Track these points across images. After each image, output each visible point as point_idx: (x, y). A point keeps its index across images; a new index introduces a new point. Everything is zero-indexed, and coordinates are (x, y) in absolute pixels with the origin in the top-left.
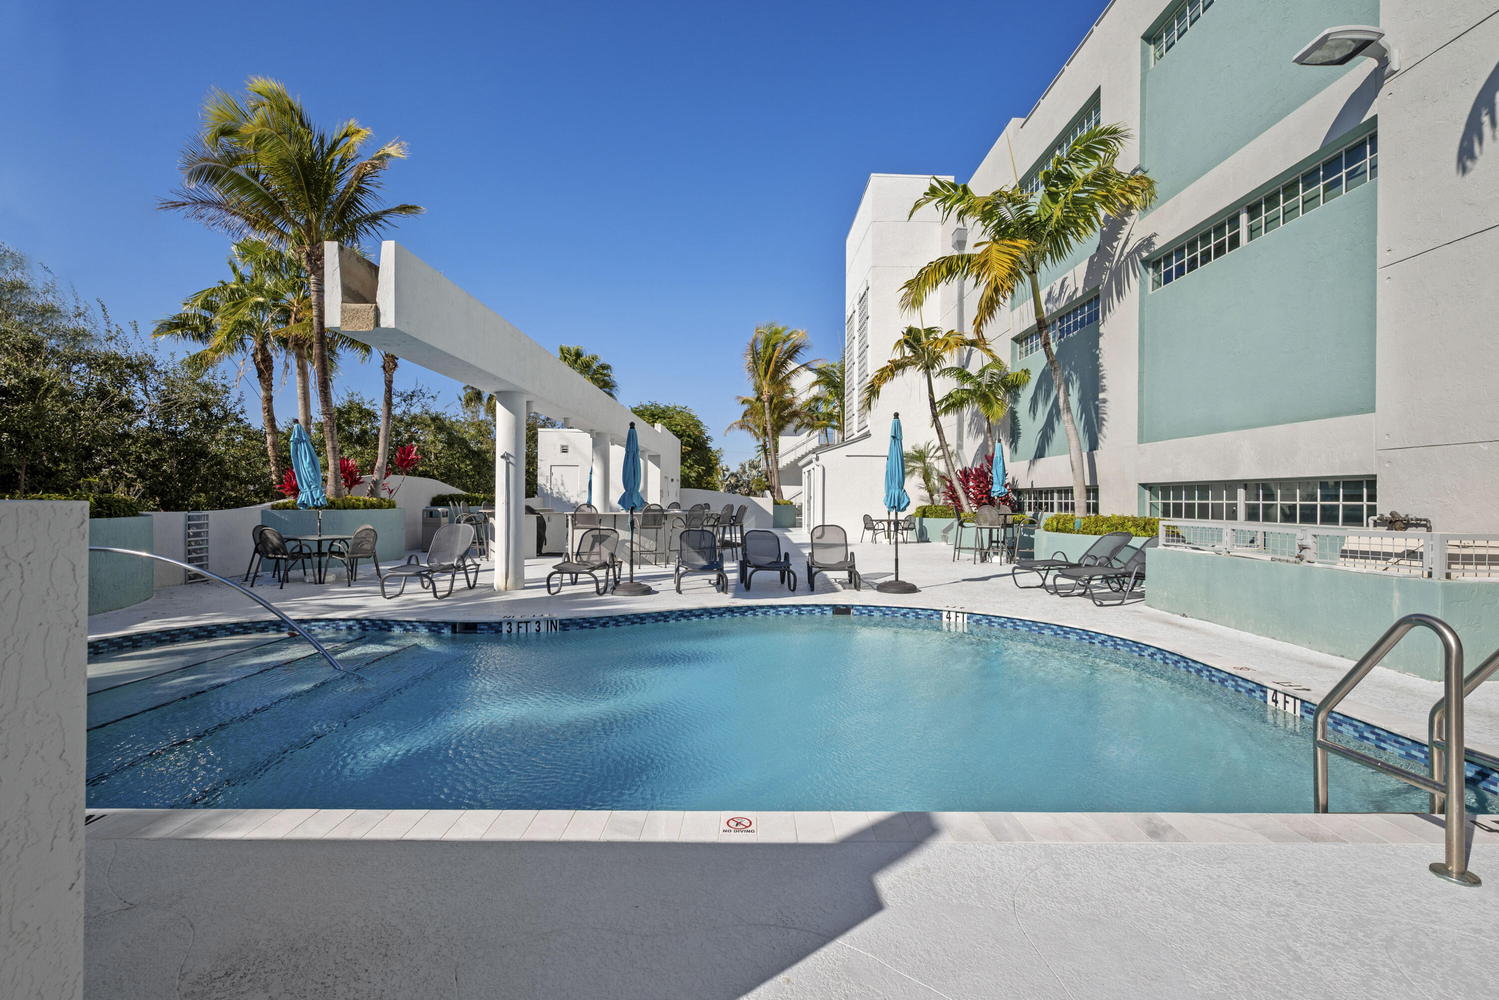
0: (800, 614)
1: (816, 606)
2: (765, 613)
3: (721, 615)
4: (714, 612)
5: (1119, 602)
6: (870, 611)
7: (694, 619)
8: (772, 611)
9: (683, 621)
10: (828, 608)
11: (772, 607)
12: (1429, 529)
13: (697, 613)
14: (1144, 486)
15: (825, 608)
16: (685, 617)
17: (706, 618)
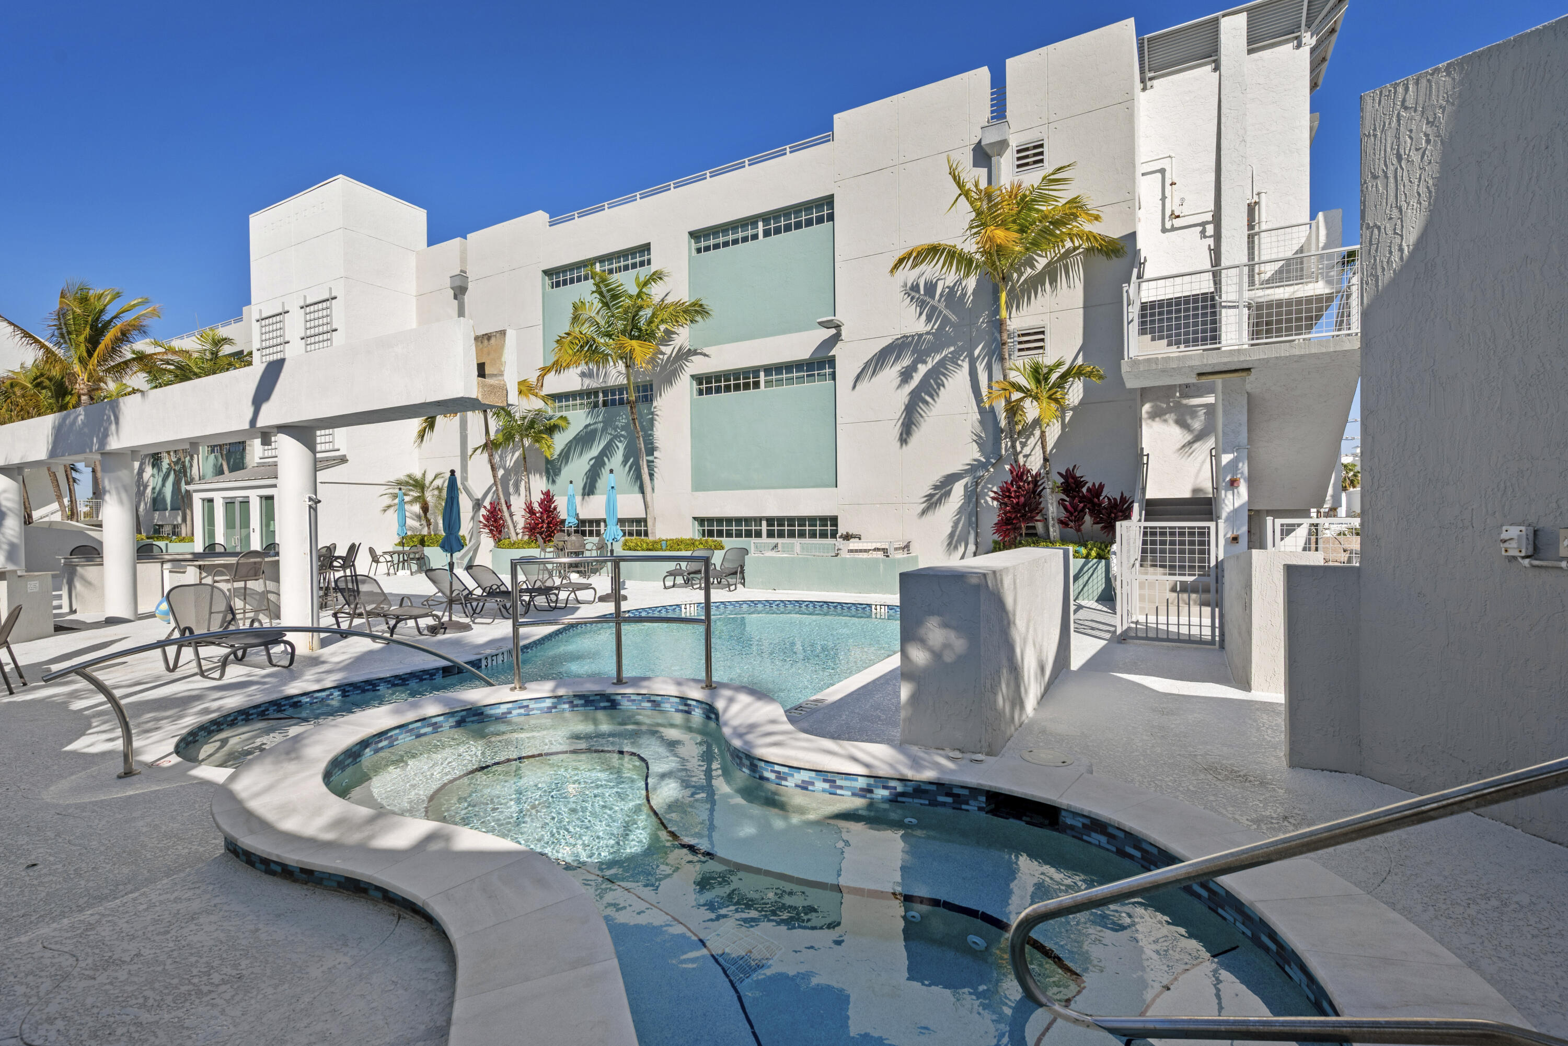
12: (860, 539)
14: (695, 518)
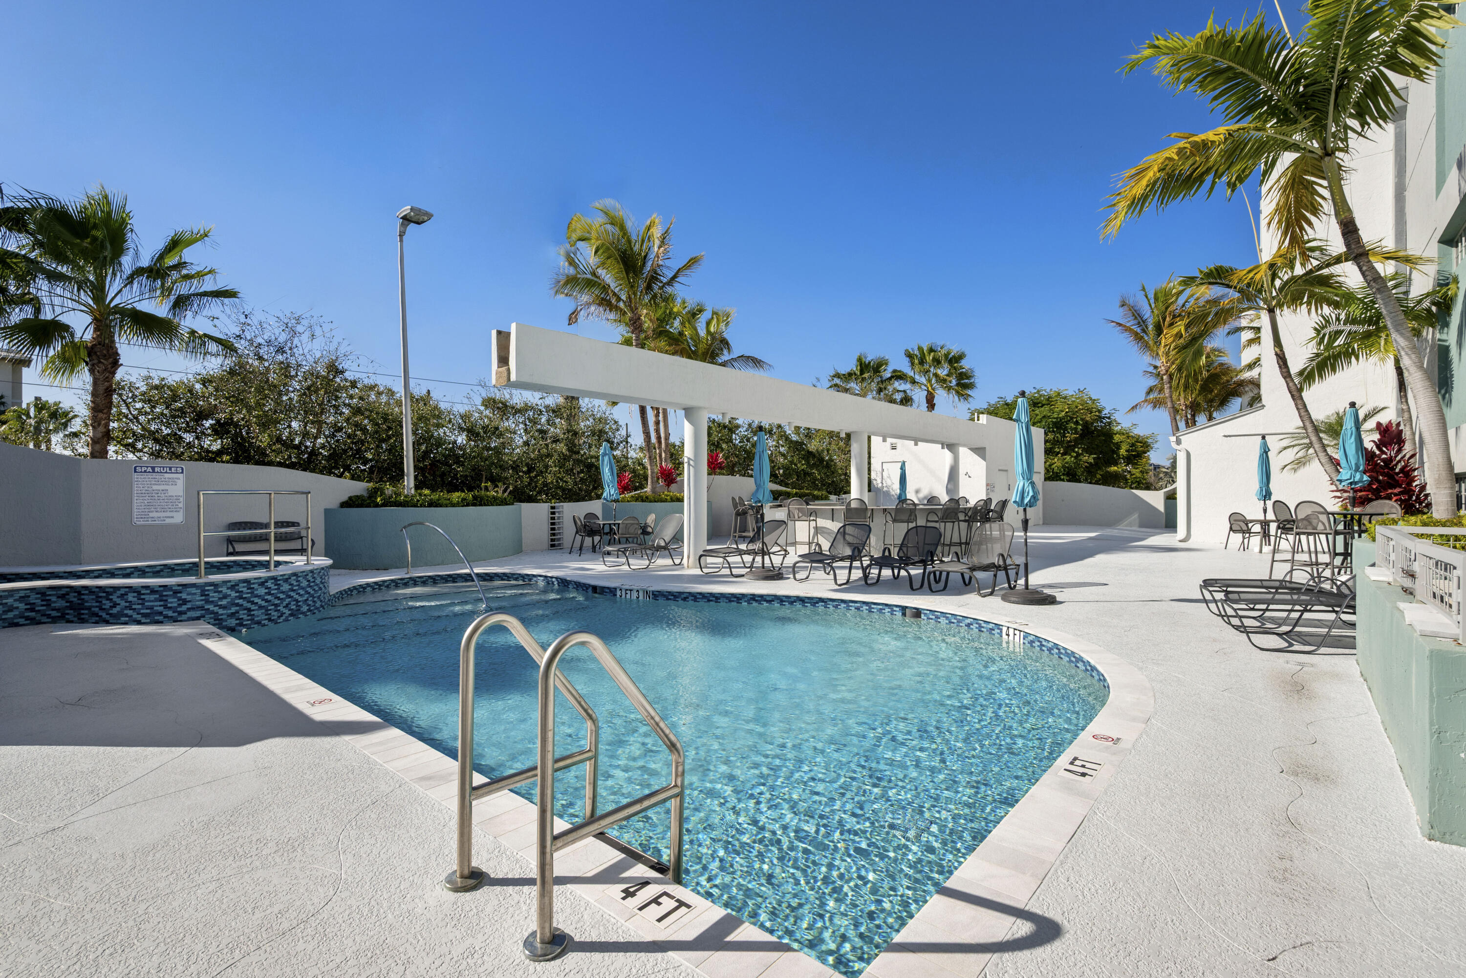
0: (870, 611)
1: (886, 605)
2: (836, 607)
3: (791, 603)
4: (784, 599)
5: (1313, 648)
6: (937, 617)
7: (765, 604)
8: (843, 605)
9: (755, 604)
10: (897, 609)
11: (843, 601)
13: (768, 599)
15: (895, 609)
16: (756, 601)
17: (776, 605)
